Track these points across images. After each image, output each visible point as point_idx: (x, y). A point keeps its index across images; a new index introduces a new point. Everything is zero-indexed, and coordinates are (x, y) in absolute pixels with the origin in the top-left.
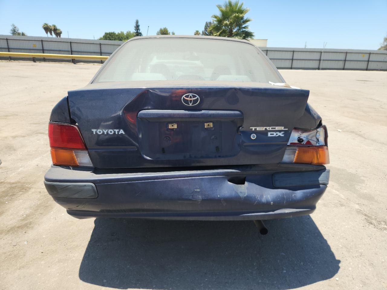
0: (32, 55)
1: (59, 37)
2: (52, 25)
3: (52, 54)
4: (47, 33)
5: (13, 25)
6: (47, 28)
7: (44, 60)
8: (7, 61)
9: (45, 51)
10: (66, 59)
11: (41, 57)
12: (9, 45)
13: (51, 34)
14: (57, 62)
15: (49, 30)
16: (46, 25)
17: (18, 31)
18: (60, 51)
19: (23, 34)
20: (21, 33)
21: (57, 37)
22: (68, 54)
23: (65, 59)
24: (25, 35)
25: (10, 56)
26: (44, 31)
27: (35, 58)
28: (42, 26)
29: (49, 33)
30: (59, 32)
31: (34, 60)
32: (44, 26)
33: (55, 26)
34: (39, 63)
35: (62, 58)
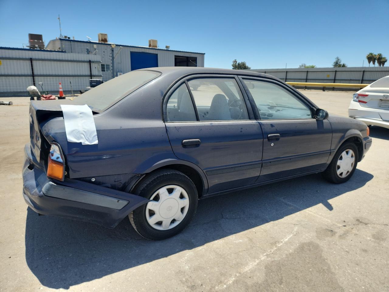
0: (323, 85)
1: (382, 66)
2: (377, 54)
3: (342, 83)
4: (369, 62)
5: (337, 58)
6: (371, 57)
7: (333, 89)
8: (302, 90)
9: (336, 81)
10: (355, 89)
11: (331, 86)
12: (308, 76)
13: (374, 63)
14: (344, 91)
15: (373, 59)
16: (371, 55)
17: (340, 62)
18: (351, 80)
19: (344, 66)
20: (342, 64)
21: (380, 66)
22: (358, 83)
23: (353, 88)
24: (345, 66)
25: (306, 85)
26: (367, 61)
27: (325, 87)
28: (366, 56)
29: (372, 62)
30: (384, 61)
31: (324, 89)
32: (369, 55)
33: (380, 55)
34: (328, 92)
35: (350, 87)
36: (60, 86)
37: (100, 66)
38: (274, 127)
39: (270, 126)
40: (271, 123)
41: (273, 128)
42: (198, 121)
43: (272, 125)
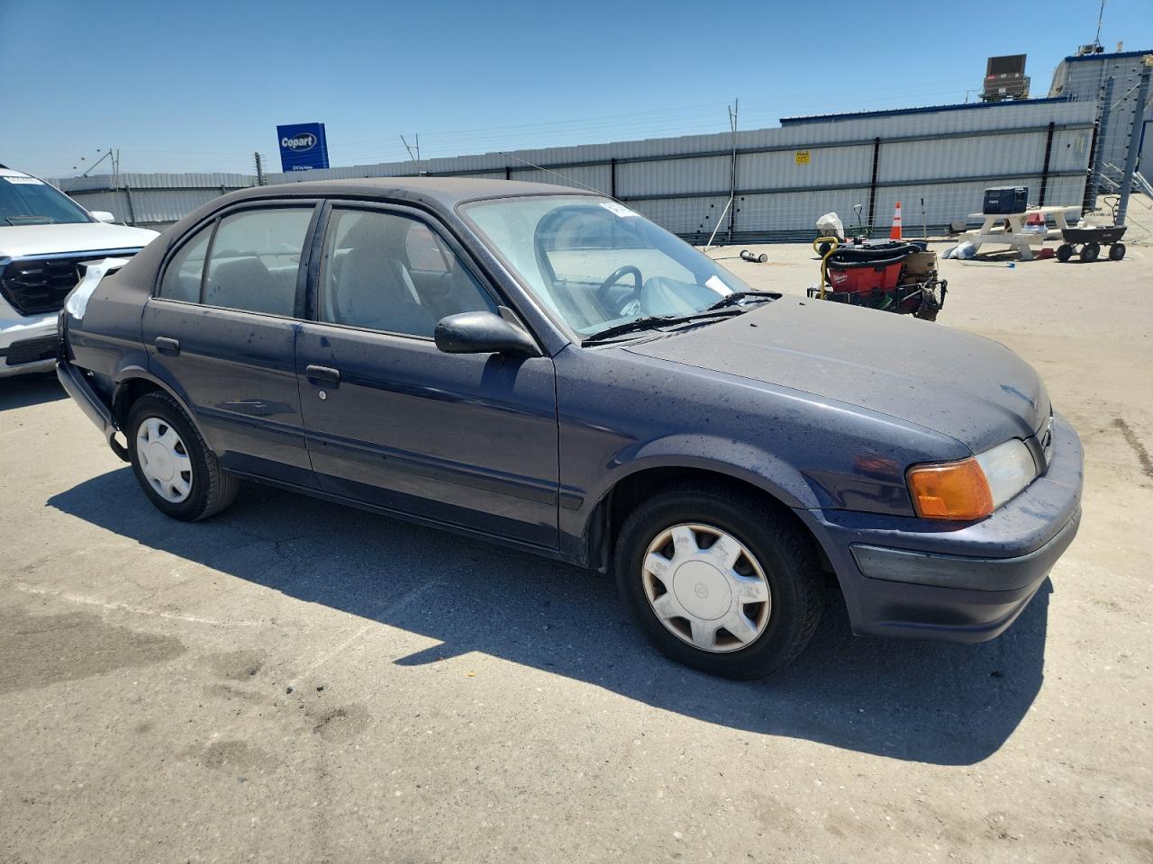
36: (898, 213)
37: (1086, 141)
38: (330, 346)
39: (319, 342)
40: (324, 335)
41: (326, 348)
42: (200, 303)
43: (324, 341)
